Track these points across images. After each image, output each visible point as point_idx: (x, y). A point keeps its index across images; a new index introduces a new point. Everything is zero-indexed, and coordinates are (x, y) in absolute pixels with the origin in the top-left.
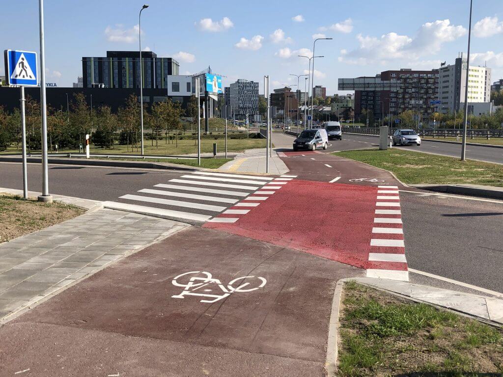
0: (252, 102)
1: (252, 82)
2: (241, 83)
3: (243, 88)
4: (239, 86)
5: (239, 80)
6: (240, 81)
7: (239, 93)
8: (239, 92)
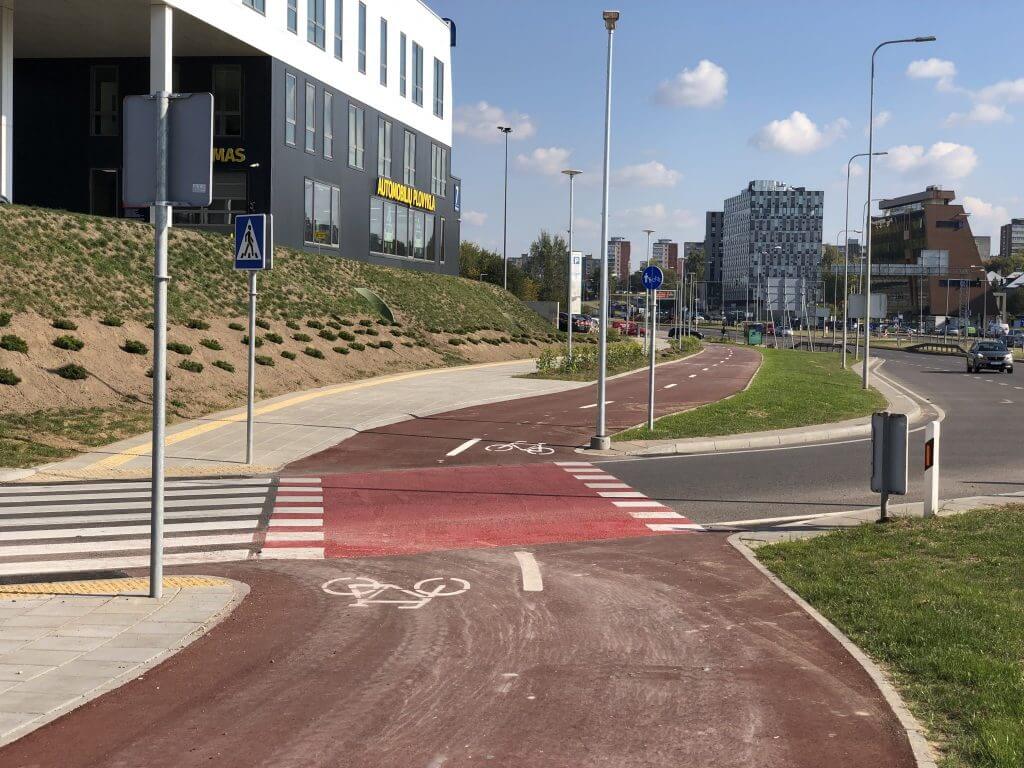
0: (795, 257)
1: (801, 191)
2: (762, 193)
3: (767, 212)
4: (753, 205)
5: (752, 184)
6: (756, 188)
7: (752, 228)
8: (752, 223)
